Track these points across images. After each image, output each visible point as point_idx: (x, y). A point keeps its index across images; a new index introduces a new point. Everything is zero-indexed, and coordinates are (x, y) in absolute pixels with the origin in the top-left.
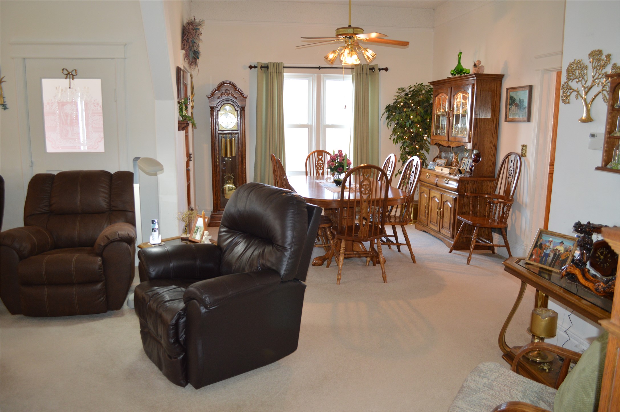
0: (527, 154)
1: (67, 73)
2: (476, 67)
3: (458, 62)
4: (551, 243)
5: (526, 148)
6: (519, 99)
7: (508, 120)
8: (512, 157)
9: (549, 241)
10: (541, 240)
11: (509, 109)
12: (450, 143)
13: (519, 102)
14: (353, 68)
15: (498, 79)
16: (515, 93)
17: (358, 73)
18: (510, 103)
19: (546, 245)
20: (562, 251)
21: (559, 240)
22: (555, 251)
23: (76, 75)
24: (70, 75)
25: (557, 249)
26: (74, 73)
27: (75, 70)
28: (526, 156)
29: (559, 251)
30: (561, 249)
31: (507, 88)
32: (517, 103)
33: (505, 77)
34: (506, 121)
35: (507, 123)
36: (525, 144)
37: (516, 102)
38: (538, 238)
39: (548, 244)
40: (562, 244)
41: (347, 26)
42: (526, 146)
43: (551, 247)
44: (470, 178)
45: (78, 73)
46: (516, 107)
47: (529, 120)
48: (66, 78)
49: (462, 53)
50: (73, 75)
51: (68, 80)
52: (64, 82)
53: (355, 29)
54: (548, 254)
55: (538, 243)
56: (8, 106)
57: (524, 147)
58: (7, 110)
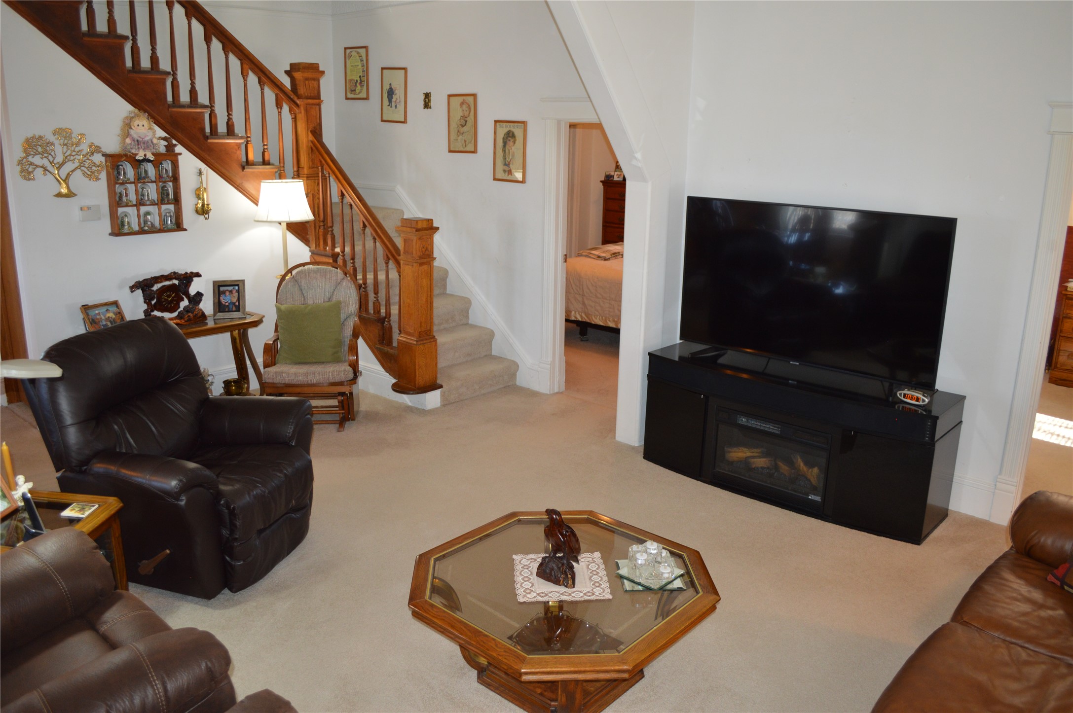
4: (100, 315)
9: (97, 314)
10: (90, 317)
19: (98, 319)
20: (114, 316)
21: (104, 309)
22: (108, 319)
25: (109, 317)
29: (111, 317)
30: (111, 315)
39: (98, 317)
40: (108, 311)
43: (103, 318)
54: (105, 325)
55: (90, 320)
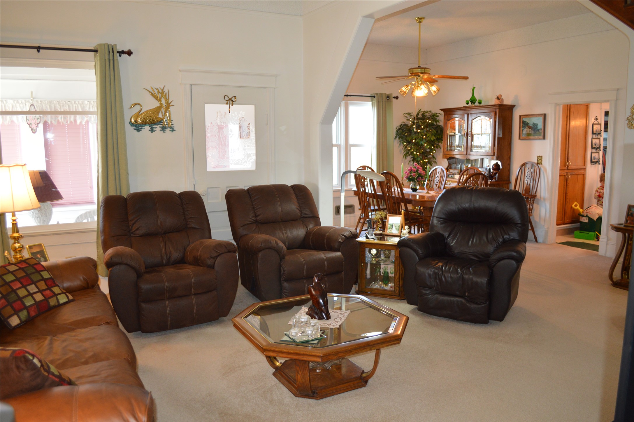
0: (543, 163)
1: (228, 99)
2: (499, 99)
3: (472, 94)
5: (542, 158)
6: (533, 123)
7: (521, 138)
8: (529, 166)
11: (522, 130)
12: (468, 156)
13: (533, 125)
14: (374, 97)
15: (511, 108)
16: (528, 119)
17: (379, 100)
18: (523, 126)
23: (235, 101)
24: (231, 101)
26: (233, 99)
27: (235, 97)
28: (541, 164)
31: (520, 115)
32: (531, 126)
33: (515, 107)
34: (520, 138)
35: (520, 140)
36: (541, 156)
37: (529, 126)
38: (628, 211)
41: (417, 67)
42: (541, 157)
44: (496, 182)
45: (237, 99)
46: (529, 129)
47: (544, 138)
48: (227, 104)
49: (475, 87)
50: (233, 101)
51: (228, 105)
52: (225, 107)
53: (425, 69)
56: (175, 129)
57: (540, 158)
58: (174, 132)
